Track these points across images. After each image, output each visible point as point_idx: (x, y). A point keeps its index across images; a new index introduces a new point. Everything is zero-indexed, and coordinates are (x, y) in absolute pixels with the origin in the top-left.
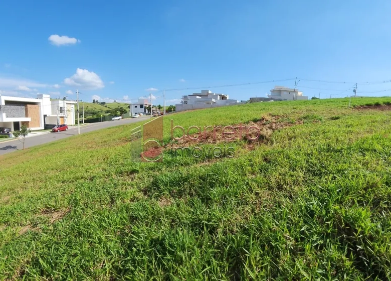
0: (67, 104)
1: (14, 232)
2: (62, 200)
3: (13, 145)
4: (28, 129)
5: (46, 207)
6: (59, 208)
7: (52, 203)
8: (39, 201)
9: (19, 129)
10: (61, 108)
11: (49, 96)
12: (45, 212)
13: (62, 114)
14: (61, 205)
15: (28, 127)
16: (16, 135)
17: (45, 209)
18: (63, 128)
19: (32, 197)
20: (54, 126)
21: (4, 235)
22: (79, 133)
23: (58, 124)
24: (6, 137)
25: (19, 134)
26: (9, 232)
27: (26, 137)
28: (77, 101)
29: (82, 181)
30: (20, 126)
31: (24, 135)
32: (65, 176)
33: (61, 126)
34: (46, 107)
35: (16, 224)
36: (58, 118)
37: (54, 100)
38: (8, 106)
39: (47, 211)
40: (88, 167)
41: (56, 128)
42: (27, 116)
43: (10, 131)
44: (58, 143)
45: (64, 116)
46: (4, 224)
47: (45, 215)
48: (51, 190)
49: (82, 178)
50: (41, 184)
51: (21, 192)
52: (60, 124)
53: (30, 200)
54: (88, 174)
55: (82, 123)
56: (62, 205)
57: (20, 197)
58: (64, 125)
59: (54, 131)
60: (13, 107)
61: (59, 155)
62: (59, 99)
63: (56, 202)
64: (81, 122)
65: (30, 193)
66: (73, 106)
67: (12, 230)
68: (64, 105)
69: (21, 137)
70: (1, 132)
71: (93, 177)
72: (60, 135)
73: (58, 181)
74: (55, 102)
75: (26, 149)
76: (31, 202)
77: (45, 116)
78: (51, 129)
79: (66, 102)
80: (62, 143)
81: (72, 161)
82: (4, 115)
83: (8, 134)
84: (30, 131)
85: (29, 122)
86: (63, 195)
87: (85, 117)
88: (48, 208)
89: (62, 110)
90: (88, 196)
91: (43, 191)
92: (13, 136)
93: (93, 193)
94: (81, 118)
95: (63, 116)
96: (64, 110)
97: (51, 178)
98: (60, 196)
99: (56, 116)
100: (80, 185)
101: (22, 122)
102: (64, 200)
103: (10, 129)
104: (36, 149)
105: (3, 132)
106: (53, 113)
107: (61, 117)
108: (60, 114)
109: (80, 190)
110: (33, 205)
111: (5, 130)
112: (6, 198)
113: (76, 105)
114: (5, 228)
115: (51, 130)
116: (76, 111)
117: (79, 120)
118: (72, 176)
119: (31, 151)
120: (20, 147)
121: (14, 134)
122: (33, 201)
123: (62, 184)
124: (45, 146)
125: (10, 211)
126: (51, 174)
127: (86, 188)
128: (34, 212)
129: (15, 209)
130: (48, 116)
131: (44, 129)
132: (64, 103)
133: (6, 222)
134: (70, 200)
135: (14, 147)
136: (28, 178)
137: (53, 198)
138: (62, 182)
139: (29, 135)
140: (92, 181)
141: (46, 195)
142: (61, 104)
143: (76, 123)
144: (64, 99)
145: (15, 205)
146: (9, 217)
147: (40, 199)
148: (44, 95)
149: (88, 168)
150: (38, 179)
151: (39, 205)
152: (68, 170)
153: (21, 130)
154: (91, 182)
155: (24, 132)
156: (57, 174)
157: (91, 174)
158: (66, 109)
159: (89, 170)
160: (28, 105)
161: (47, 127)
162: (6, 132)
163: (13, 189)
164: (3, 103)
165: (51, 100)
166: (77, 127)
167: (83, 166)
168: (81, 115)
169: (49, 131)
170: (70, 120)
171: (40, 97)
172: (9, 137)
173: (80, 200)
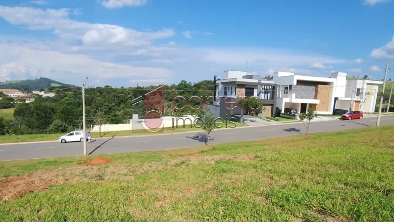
0: (368, 84)
1: (287, 219)
2: (340, 205)
3: (297, 128)
4: (315, 112)
5: (321, 207)
6: (336, 214)
7: (328, 204)
8: (315, 196)
9: (305, 112)
10: (359, 90)
11: (345, 74)
12: (320, 212)
13: (358, 97)
14: (339, 211)
15: (315, 110)
16: (302, 118)
17: (320, 208)
18: (357, 115)
19: (308, 190)
20: (345, 112)
21: (278, 218)
22: (378, 125)
23: (351, 109)
24: (292, 119)
25: (304, 117)
26: (282, 217)
27: (312, 121)
28: (383, 80)
29: (371, 191)
30: (307, 108)
31: (310, 119)
32: (349, 179)
33: (354, 112)
34: (339, 88)
35: (290, 212)
36: (352, 102)
37: (350, 79)
38: (299, 86)
39: (321, 211)
40: (382, 174)
41: (347, 115)
42: (316, 98)
43: (296, 112)
44: (345, 134)
45: (361, 100)
46: (279, 207)
47: (319, 215)
48: (329, 188)
49: (372, 187)
50: (319, 178)
51: (298, 181)
52: (353, 110)
53: (306, 192)
54: (382, 183)
55: (386, 111)
56: (341, 211)
57: (296, 186)
58: (358, 112)
59: (344, 118)
60: (303, 87)
61: (345, 150)
62: (358, 78)
63: (333, 206)
64: (384, 110)
65: (307, 186)
66: (377, 87)
67: (285, 216)
68: (363, 86)
69: (306, 120)
70: (288, 113)
71: (389, 191)
72: (351, 124)
73: (340, 181)
74: (352, 82)
75: (309, 134)
76: (307, 195)
77: (336, 99)
78: (341, 115)
79: (367, 81)
80: (352, 135)
81: (362, 161)
82: (294, 95)
83: (294, 116)
84: (316, 116)
85: (317, 104)
86: (344, 200)
87: (391, 103)
88: (323, 208)
89: (359, 92)
90: (377, 213)
91: (320, 187)
92: (299, 119)
93: (385, 212)
94: (386, 104)
95: (359, 100)
96: (362, 93)
97: (331, 175)
98: (339, 200)
99: (350, 99)
100: (367, 196)
101: (310, 104)
102: (344, 207)
103: (297, 110)
104: (319, 136)
105: (290, 113)
106: (347, 95)
107: (356, 101)
108: (356, 97)
109: (367, 202)
110: (308, 200)
111: (292, 111)
112: (285, 182)
113: (380, 86)
114: (280, 211)
115: (340, 117)
116: (380, 95)
117: (381, 106)
118: (358, 180)
119: (314, 138)
120: (303, 132)
121: (300, 116)
122: (309, 195)
123: (343, 186)
124: (330, 135)
125: (286, 197)
126: (333, 170)
127: (376, 202)
128: (308, 207)
129: (291, 196)
130: (339, 99)
131: (332, 114)
132: (364, 83)
133: (282, 206)
134: (351, 210)
135: (298, 131)
136: (307, 168)
137: (331, 200)
138: (344, 184)
139: (315, 119)
140: (387, 195)
141: (323, 193)
142: (360, 84)
143: (377, 110)
144: (365, 77)
145: (291, 191)
146: (284, 202)
147: (316, 196)
148: (339, 74)
149: (385, 175)
150: (318, 172)
151: (314, 202)
152: (354, 171)
153: (307, 113)
154: (385, 197)
155: (310, 116)
156: (339, 172)
157: (386, 185)
158: (364, 91)
159: (385, 179)
160: (319, 86)
161: (336, 112)
162: (293, 114)
163: (291, 175)
164: (295, 83)
165: (347, 79)
166: (376, 116)
167: (376, 171)
168: (386, 99)
169: (337, 118)
170: (368, 106)
171: (335, 75)
172: (295, 119)
173: (364, 214)
